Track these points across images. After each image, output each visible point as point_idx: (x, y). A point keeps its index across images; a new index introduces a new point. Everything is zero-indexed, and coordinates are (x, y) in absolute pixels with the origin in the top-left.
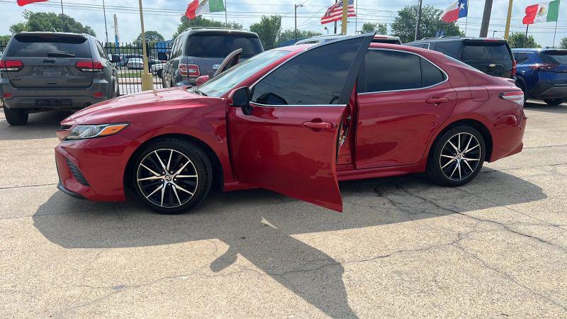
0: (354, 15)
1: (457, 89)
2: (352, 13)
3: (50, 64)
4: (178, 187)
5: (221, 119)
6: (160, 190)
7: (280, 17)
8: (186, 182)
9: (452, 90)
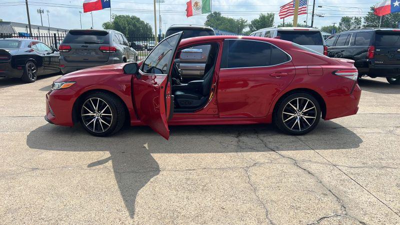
0: (305, 13)
1: (296, 67)
2: (305, 12)
3: (85, 48)
4: (102, 121)
5: (128, 82)
6: (93, 122)
7: (274, 14)
8: (107, 118)
9: (293, 67)
